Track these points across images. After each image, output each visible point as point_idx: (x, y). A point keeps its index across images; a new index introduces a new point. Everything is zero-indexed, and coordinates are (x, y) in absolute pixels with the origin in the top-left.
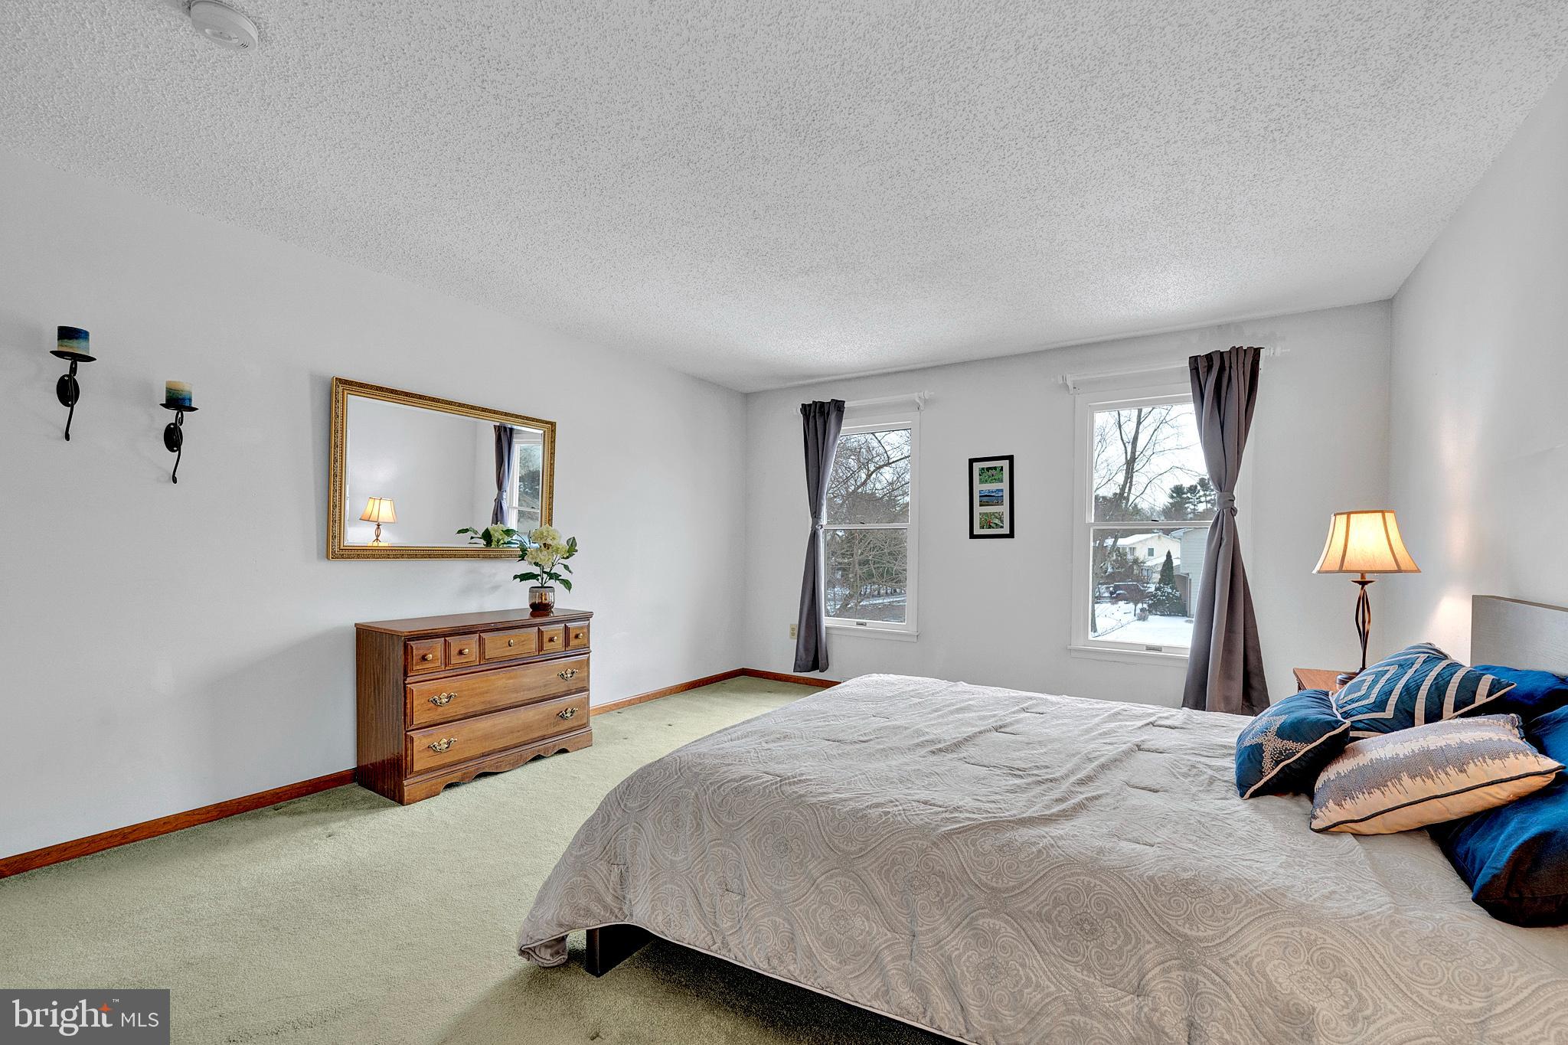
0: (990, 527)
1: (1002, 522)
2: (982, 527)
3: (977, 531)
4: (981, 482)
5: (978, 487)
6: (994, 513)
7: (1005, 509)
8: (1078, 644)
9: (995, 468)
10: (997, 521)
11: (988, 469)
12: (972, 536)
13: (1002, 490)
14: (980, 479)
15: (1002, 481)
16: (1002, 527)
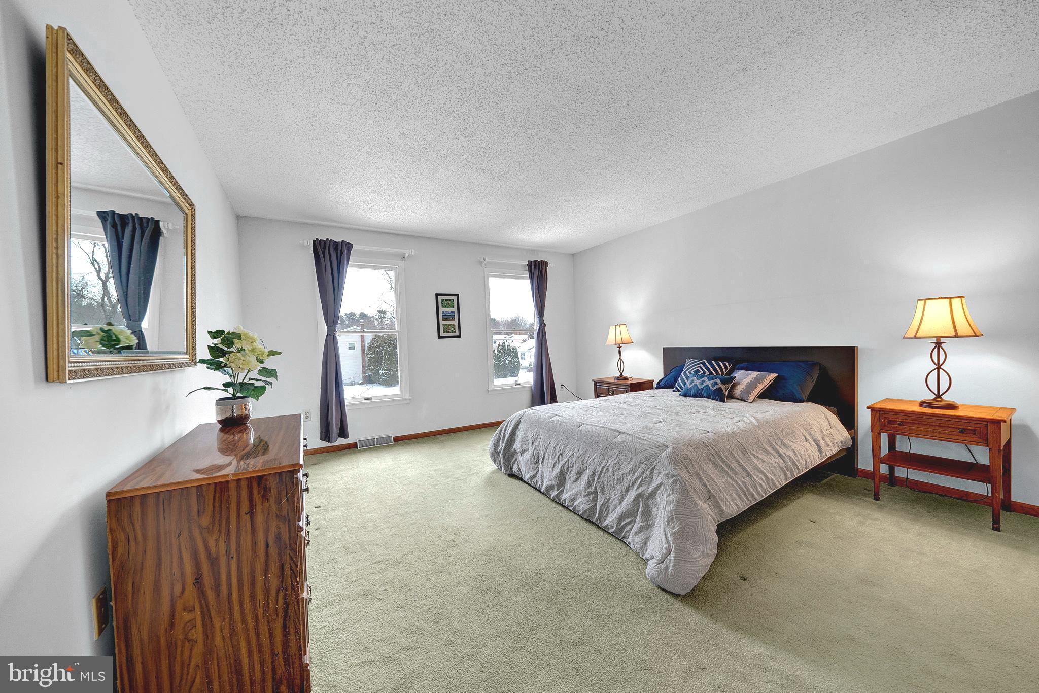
0: (449, 332)
1: (455, 329)
2: (444, 332)
3: (442, 334)
4: (443, 307)
5: (441, 310)
6: (450, 325)
7: (456, 322)
8: (491, 388)
9: (450, 300)
10: (452, 329)
11: (446, 300)
12: (440, 337)
13: (454, 312)
14: (442, 306)
15: (453, 307)
16: (455, 332)
